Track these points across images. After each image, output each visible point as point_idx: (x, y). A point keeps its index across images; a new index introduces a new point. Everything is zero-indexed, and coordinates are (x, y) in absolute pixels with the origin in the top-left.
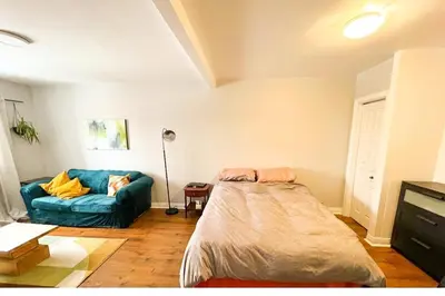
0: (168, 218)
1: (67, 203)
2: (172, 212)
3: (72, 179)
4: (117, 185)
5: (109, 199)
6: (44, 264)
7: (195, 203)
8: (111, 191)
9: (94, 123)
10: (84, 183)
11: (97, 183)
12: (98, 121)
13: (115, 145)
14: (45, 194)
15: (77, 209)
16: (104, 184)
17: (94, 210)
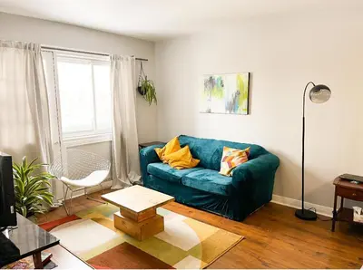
0: (301, 223)
1: (179, 173)
2: (306, 216)
3: (182, 146)
4: (232, 161)
5: (222, 177)
6: (159, 236)
7: (352, 211)
8: (225, 168)
9: (211, 80)
10: (194, 154)
11: (207, 154)
12: (216, 77)
13: (232, 107)
14: (158, 160)
15: (188, 183)
16: (215, 158)
17: (206, 188)
